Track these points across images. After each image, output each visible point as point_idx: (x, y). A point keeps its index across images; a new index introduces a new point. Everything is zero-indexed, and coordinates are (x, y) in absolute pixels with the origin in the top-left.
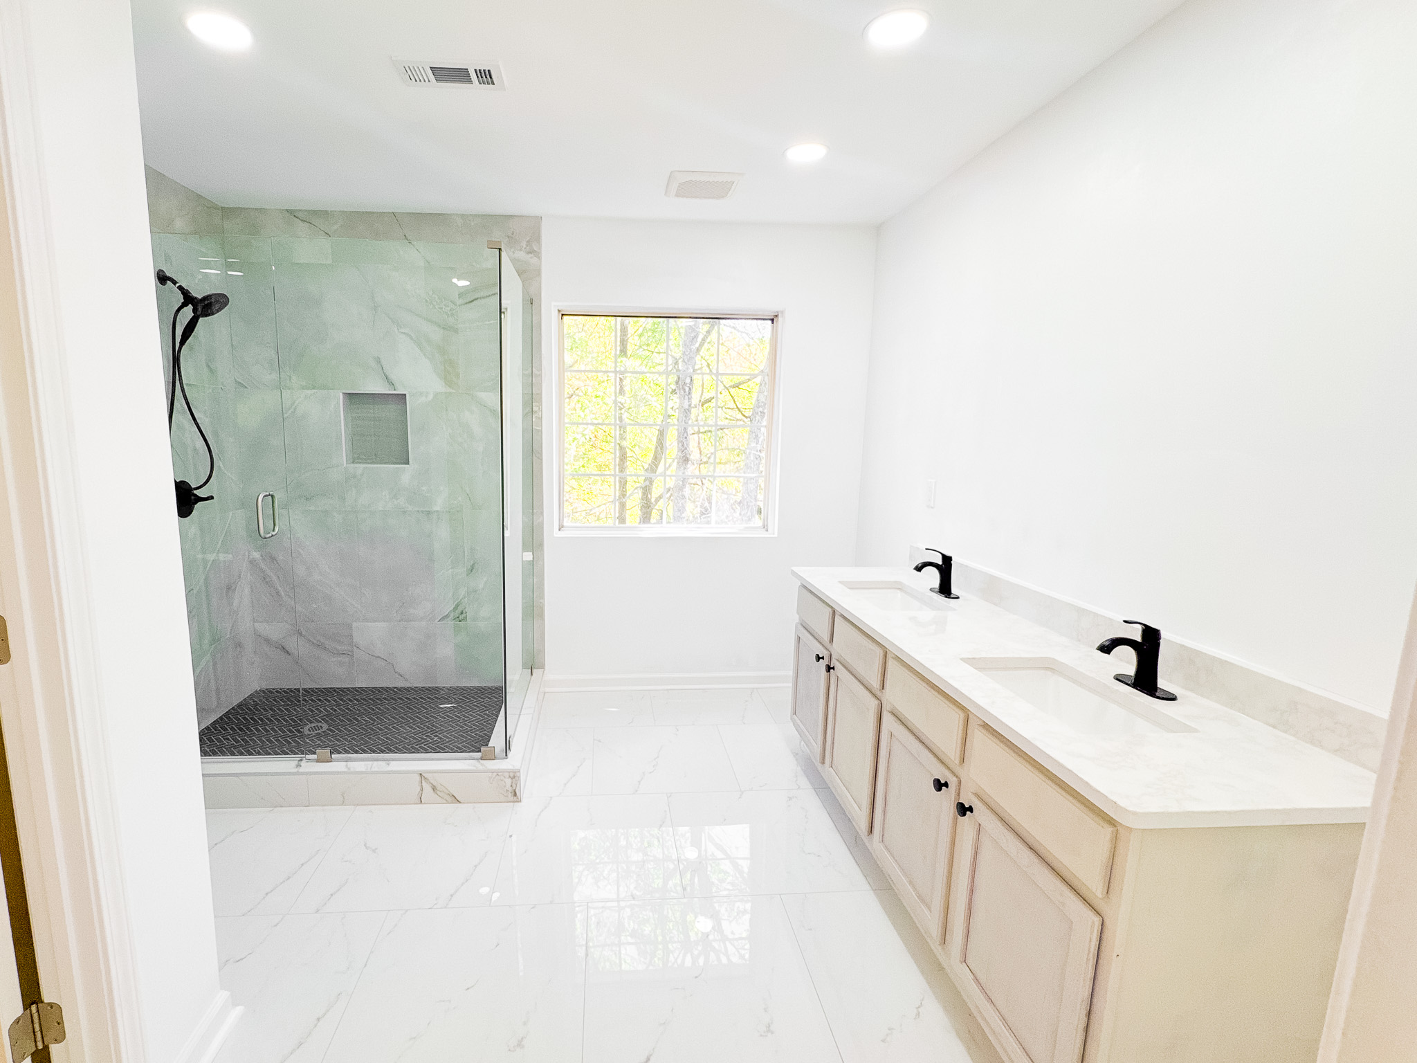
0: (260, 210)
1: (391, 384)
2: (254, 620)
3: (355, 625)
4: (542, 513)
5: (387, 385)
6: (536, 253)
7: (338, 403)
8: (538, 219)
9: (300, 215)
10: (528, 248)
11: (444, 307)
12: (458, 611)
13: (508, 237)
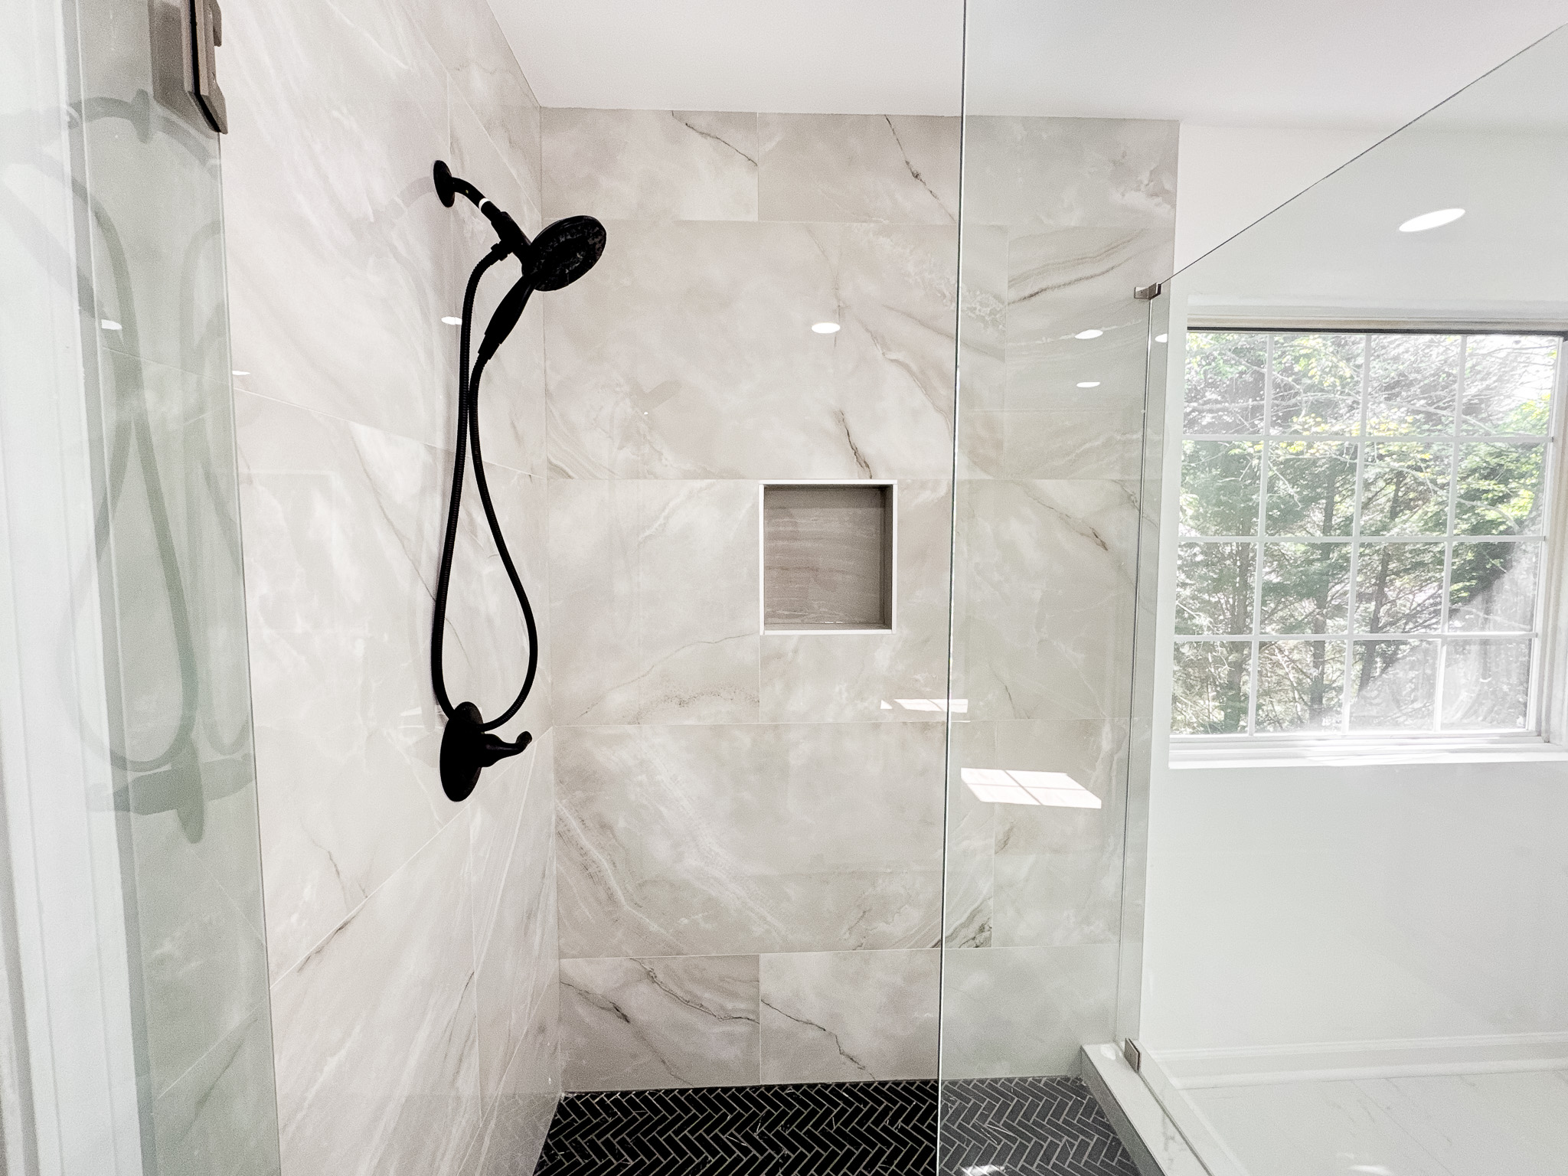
0: (619, 115)
1: (864, 464)
2: (562, 955)
3: (764, 958)
4: (1150, 723)
5: (856, 467)
6: (1168, 196)
7: (755, 506)
8: (1173, 126)
9: (701, 123)
10: (1152, 184)
11: (978, 308)
12: (976, 926)
13: (1114, 163)
